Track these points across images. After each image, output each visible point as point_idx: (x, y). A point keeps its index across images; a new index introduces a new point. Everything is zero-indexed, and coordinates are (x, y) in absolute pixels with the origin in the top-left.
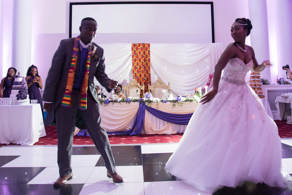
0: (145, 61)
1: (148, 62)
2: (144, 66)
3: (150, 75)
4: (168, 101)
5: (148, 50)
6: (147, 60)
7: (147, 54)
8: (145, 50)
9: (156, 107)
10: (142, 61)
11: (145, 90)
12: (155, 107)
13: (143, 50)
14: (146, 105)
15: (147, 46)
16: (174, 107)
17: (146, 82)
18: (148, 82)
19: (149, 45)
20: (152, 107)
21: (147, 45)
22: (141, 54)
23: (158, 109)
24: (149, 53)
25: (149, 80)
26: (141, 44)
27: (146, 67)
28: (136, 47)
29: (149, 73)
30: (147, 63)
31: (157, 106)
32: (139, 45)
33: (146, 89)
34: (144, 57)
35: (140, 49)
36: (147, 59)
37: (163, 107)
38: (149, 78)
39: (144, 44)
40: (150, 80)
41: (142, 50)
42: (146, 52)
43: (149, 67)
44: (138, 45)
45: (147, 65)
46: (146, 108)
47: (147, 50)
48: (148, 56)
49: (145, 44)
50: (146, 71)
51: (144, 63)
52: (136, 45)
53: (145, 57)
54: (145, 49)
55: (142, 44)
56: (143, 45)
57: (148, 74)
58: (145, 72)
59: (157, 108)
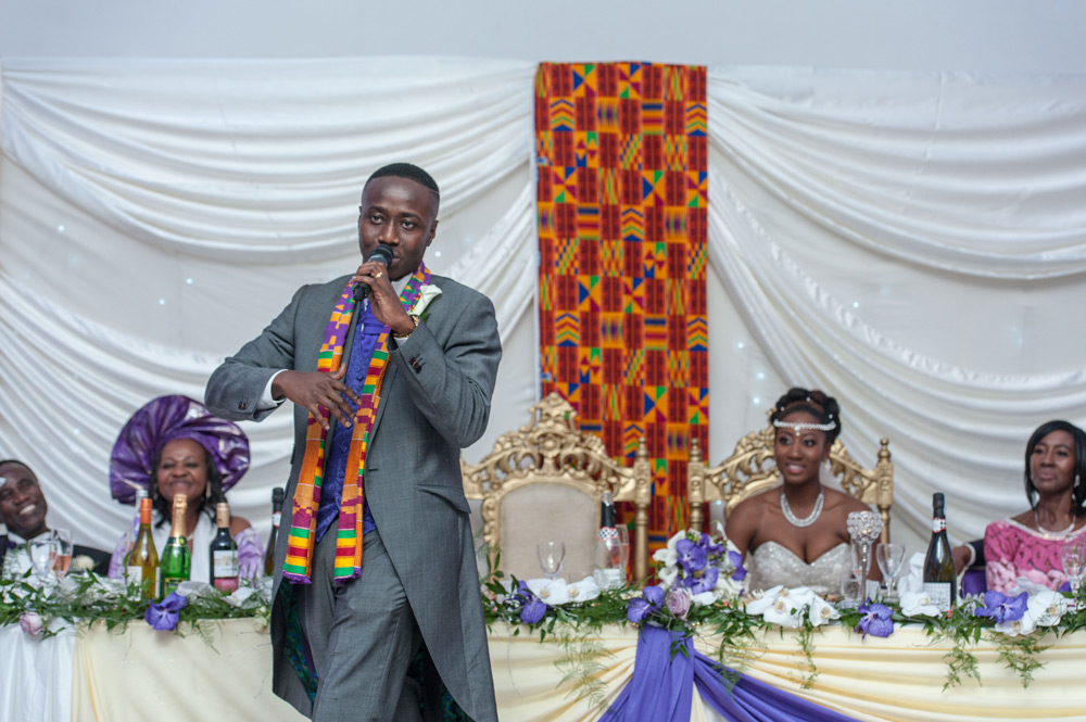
0: (654, 233)
1: (683, 238)
2: (650, 274)
3: (705, 363)
4: (906, 621)
5: (690, 127)
6: (677, 225)
7: (677, 167)
8: (660, 130)
9: (797, 673)
10: (625, 231)
11: (649, 509)
12: (784, 670)
13: (644, 130)
14: (698, 657)
15: (678, 90)
16: (961, 674)
17: (669, 427)
18: (685, 427)
19: (697, 80)
20: (757, 672)
21: (675, 83)
22: (624, 165)
23: (818, 697)
24: (698, 158)
25: (692, 411)
26: (626, 69)
27: (668, 285)
28: (580, 92)
29: (691, 341)
30: (676, 252)
31: (800, 667)
32: (608, 73)
33: (663, 491)
34: (648, 188)
35: (610, 115)
36: (683, 212)
37: (860, 675)
38: (695, 392)
39: (652, 72)
40: (705, 411)
41: (630, 126)
42: (667, 148)
43: (698, 290)
44: (592, 80)
45: (677, 270)
46: (697, 679)
47: (675, 126)
48: (692, 185)
49: (665, 73)
50: (665, 329)
51: (647, 247)
52: (579, 80)
53: (660, 188)
54: (661, 114)
55: (634, 66)
56: (638, 77)
57: (685, 356)
58: (660, 337)
59: (808, 685)
